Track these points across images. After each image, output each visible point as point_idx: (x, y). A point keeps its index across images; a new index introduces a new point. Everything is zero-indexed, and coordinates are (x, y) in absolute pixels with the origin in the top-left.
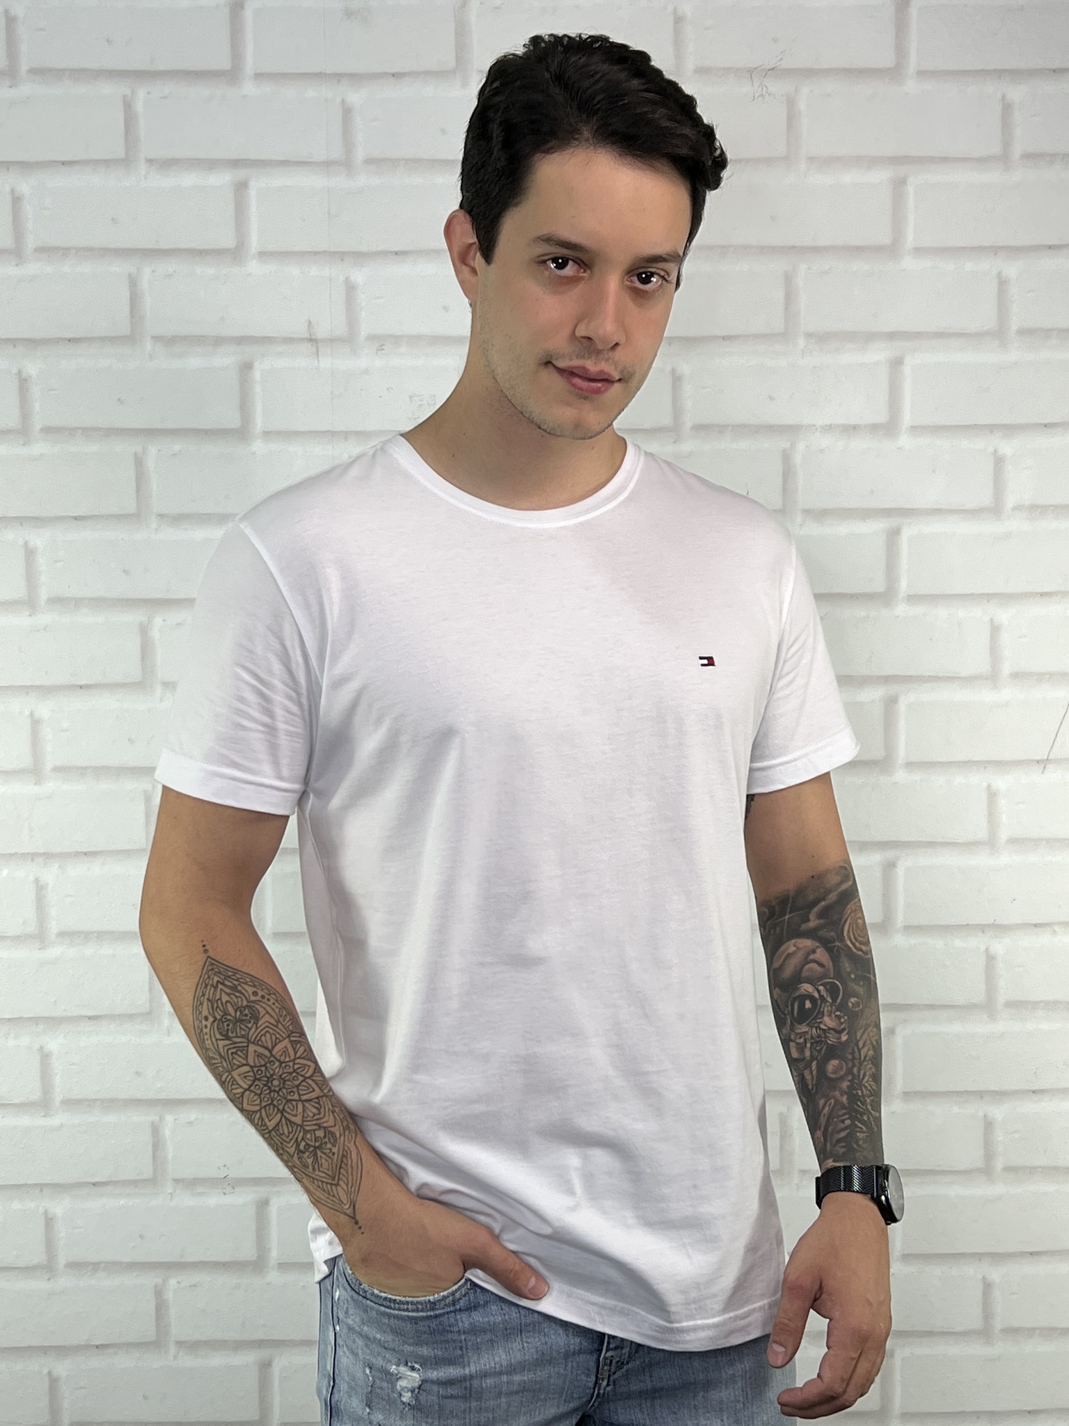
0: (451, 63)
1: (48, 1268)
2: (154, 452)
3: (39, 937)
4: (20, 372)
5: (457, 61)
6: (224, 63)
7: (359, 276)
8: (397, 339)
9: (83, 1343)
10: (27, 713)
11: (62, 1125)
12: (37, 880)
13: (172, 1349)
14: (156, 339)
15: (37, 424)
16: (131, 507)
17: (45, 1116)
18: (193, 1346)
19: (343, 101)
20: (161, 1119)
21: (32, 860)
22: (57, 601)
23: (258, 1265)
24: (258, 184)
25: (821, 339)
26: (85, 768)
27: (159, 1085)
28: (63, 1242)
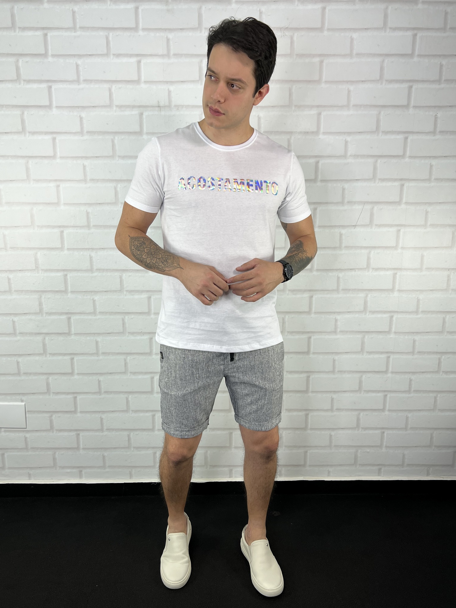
0: (197, 26)
1: (97, 354)
2: (117, 138)
3: (91, 270)
4: (80, 116)
5: (199, 25)
6: (133, 26)
7: (172, 88)
8: (182, 106)
9: (106, 372)
10: (85, 210)
11: (99, 318)
12: (90, 255)
13: (129, 374)
14: (117, 106)
15: (85, 130)
16: (111, 154)
17: (95, 316)
18: (134, 373)
19: (167, 37)
20: (125, 317)
21: (88, 250)
22: (92, 180)
24: (144, 61)
25: (299, 107)
26: (101, 226)
27: (124, 308)
28: (100, 347)
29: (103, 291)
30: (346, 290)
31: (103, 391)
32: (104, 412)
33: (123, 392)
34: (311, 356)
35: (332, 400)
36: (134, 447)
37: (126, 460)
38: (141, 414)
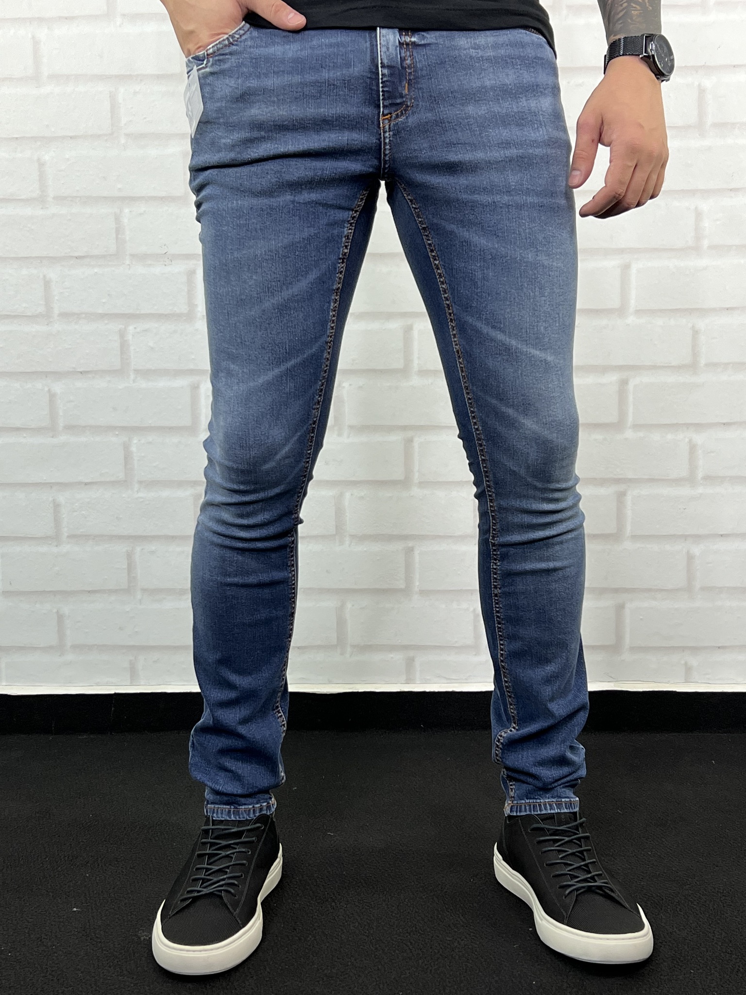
1: (46, 316)
3: (36, 78)
9: (71, 370)
11: (53, 215)
12: (33, 37)
13: (132, 376)
17: (42, 208)
18: (146, 373)
20: (121, 211)
21: (30, 23)
23: (189, 317)
27: (119, 186)
28: (56, 298)
29: (64, 137)
30: (723, 127)
31: (61, 423)
32: (63, 486)
33: (114, 428)
34: (631, 320)
35: (693, 448)
36: (144, 590)
37: (121, 629)
38: (166, 493)
